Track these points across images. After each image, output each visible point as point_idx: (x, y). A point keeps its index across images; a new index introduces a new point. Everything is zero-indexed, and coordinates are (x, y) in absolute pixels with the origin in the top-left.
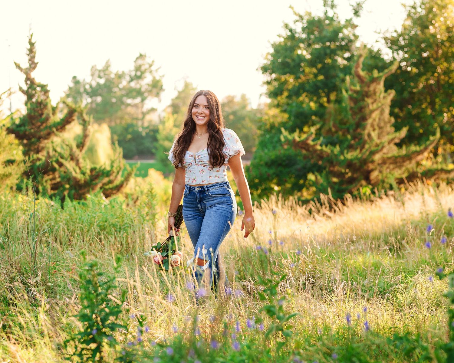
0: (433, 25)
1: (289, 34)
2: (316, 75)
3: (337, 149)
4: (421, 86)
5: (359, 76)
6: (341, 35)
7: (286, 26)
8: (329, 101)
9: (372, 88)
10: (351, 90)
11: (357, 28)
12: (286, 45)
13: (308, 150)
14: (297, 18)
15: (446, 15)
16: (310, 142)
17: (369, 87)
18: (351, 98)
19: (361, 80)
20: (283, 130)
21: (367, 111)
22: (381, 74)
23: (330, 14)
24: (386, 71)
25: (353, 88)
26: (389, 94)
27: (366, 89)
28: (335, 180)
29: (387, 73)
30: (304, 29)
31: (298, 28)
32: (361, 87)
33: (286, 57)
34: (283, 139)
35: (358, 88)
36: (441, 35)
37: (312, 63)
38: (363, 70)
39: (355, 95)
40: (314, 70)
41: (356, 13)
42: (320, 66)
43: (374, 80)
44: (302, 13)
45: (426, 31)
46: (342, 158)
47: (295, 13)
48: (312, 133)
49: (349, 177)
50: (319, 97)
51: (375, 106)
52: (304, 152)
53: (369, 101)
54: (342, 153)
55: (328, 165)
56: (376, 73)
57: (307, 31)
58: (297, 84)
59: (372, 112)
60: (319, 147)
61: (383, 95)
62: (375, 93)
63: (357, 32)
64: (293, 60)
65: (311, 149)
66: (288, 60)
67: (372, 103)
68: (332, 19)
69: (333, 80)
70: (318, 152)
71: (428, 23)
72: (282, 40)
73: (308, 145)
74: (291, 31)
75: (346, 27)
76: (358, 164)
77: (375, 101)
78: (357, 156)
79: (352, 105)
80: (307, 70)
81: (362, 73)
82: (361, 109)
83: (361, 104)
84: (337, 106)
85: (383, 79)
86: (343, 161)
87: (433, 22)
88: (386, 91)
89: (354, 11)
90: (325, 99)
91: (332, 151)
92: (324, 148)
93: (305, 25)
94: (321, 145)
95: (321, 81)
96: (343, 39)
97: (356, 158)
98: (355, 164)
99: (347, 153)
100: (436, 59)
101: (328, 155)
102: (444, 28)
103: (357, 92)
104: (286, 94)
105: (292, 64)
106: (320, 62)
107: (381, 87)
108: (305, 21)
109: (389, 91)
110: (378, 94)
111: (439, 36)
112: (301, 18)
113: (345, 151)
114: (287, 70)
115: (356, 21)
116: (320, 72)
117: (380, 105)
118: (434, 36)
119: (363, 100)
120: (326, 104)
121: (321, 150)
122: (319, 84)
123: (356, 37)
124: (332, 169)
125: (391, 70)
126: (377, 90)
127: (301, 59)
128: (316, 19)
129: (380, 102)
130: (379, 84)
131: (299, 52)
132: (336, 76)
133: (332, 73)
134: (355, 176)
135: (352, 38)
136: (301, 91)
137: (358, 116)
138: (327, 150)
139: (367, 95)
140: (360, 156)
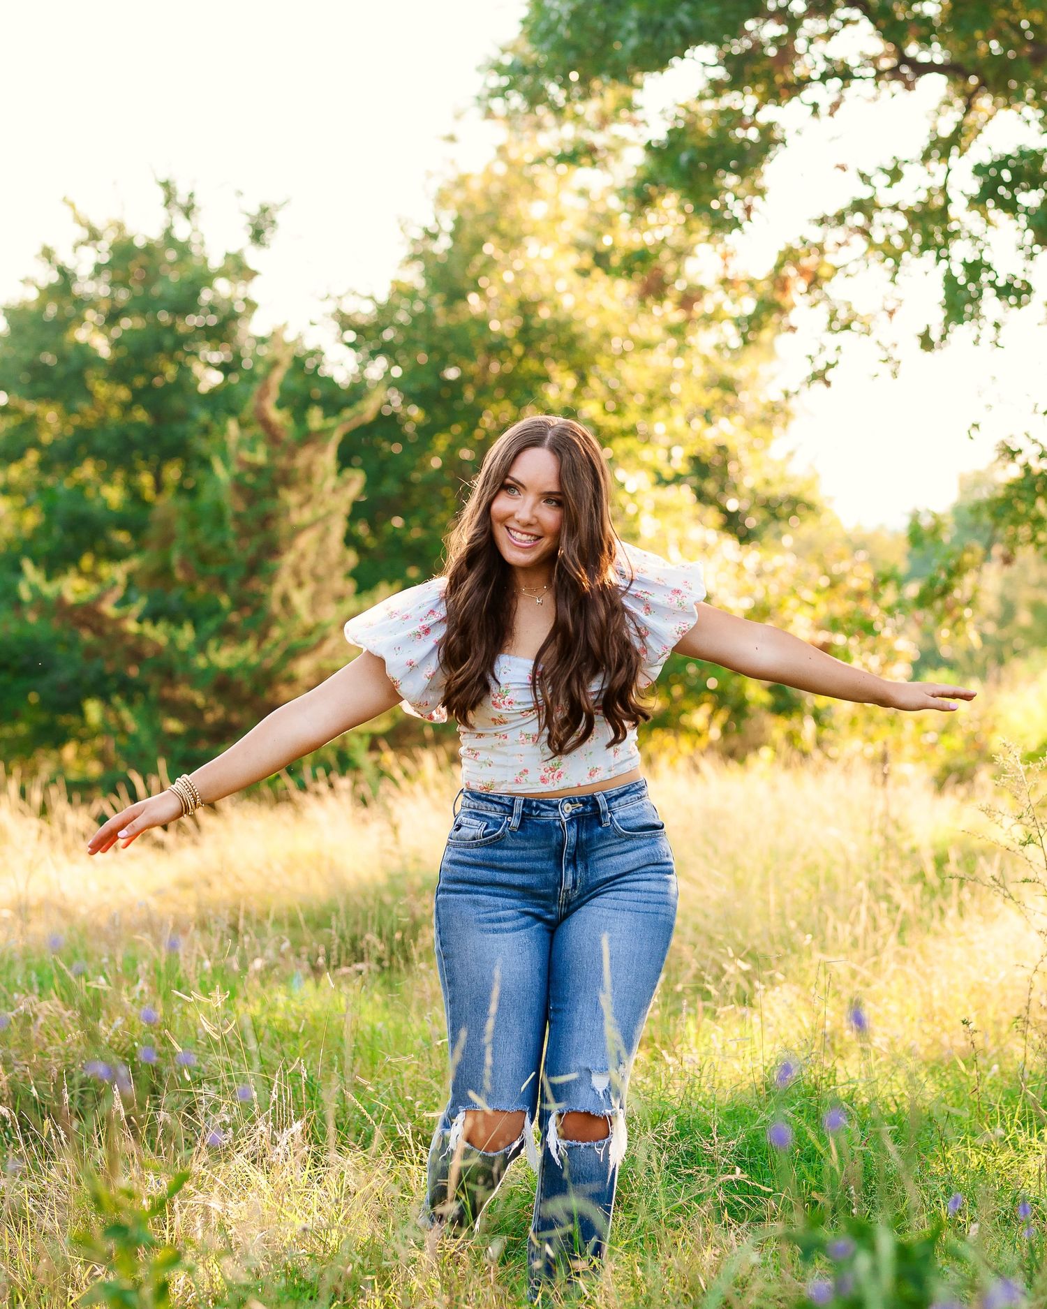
0: (478, 289)
1: (54, 277)
2: (126, 407)
3: (186, 635)
4: (436, 463)
5: (266, 424)
6: (206, 296)
7: (48, 254)
8: (159, 486)
9: (301, 460)
10: (241, 462)
11: (257, 279)
12: (42, 309)
13: (98, 632)
14: (85, 234)
15: (518, 265)
16: (109, 609)
17: (292, 454)
18: (239, 485)
19: (271, 434)
20: (28, 566)
21: (282, 528)
22: (332, 422)
23: (182, 231)
24: (347, 413)
25: (246, 455)
26: (347, 483)
27: (282, 461)
28: (173, 725)
29: (349, 420)
30: (99, 269)
31: (84, 262)
32: (270, 455)
33: (42, 348)
34: (25, 593)
35: (260, 456)
36: (501, 320)
37: (118, 372)
38: (280, 405)
39: (249, 479)
40: (123, 393)
41: (257, 235)
42: (140, 381)
43: (308, 438)
44: (99, 223)
45: (460, 306)
46: (201, 662)
47: (78, 220)
48: (115, 584)
49: (216, 724)
50: (132, 471)
51: (306, 515)
52: (87, 636)
53: (291, 497)
54: (201, 647)
55: (156, 680)
56: (316, 418)
57: (106, 276)
58: (70, 431)
59: (298, 531)
60: (132, 627)
61: (331, 481)
62: (309, 476)
63: (254, 290)
64: (63, 359)
65: (109, 630)
66: (49, 358)
67: (301, 506)
68: (184, 250)
69: (179, 429)
70: (131, 642)
71: (466, 285)
72: (32, 295)
73: (100, 616)
74: (62, 271)
75: (223, 273)
76: (247, 686)
77: (308, 499)
78: (246, 660)
79: (241, 506)
80: (102, 390)
81: (277, 416)
82: (266, 520)
83: (268, 505)
84: (183, 503)
85: (337, 437)
86: (204, 672)
87: (483, 282)
88: (340, 471)
89: (250, 231)
90: (146, 480)
91: (172, 641)
92: (148, 629)
93: (106, 258)
94: (140, 621)
95: (139, 425)
96: (213, 309)
97: (244, 666)
98: (240, 684)
99: (218, 649)
100: (482, 391)
101: (159, 651)
102: (511, 301)
103: (258, 470)
104: (33, 457)
105: (61, 371)
106: (142, 371)
107: (328, 459)
108: (105, 244)
109: (348, 473)
110: (317, 480)
111: (495, 326)
112: (94, 236)
113: (212, 644)
114: (43, 387)
115: (253, 257)
116: (138, 396)
117: (321, 511)
118: (482, 323)
119: (274, 494)
120: (149, 494)
121: (140, 637)
122: (135, 435)
123: (251, 306)
124: (167, 692)
125: (361, 413)
126: (314, 468)
127: (86, 356)
128: (139, 243)
129: (322, 503)
130: (322, 450)
131: (82, 335)
132: (184, 417)
133: (177, 403)
134: (235, 718)
135: (239, 308)
136: (83, 450)
137: (257, 541)
138: (157, 634)
139: (286, 479)
140: (254, 660)
